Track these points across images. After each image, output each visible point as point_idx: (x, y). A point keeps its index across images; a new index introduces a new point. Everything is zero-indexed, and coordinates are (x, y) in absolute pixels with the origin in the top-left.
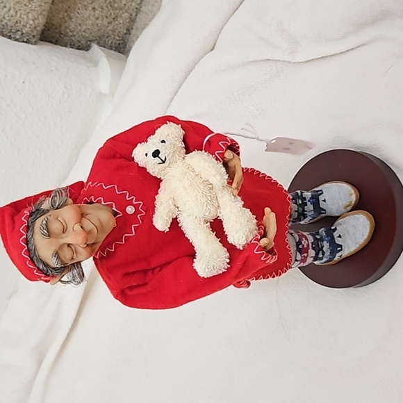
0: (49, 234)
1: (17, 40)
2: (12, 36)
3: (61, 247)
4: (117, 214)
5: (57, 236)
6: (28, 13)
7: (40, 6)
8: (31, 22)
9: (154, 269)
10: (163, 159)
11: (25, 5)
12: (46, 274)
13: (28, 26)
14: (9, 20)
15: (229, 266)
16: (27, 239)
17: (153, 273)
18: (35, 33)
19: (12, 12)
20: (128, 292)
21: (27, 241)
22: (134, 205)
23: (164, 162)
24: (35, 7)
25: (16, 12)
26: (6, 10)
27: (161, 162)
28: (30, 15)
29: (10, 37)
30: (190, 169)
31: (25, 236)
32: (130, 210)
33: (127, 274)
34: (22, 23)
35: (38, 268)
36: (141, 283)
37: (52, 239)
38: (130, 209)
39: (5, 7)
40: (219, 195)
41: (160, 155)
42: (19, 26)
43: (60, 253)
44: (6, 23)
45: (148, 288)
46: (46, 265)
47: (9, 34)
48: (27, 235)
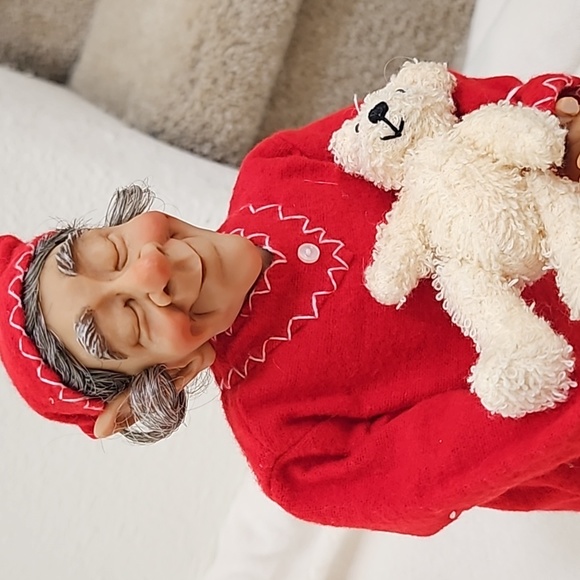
0: (76, 266)
1: (204, 156)
2: (197, 150)
3: (106, 302)
4: (273, 256)
5: (97, 275)
6: (224, 111)
7: (246, 99)
8: (229, 127)
9: (373, 419)
10: (397, 125)
11: (220, 96)
12: (66, 383)
13: (224, 132)
14: (192, 122)
15: (575, 385)
16: (24, 283)
17: (368, 430)
18: (236, 147)
19: (198, 107)
20: (298, 473)
21: (22, 288)
22: (319, 246)
23: (398, 133)
24: (237, 102)
25: (205, 108)
26: (187, 105)
27: (392, 133)
28: (228, 115)
29: (192, 151)
30: (465, 142)
31: (21, 277)
32: (308, 254)
33: (293, 421)
34: (214, 128)
35: (46, 361)
36: (332, 452)
37: (81, 279)
38: (308, 251)
39: (185, 100)
40: (543, 201)
41: (387, 116)
42: (208, 133)
43: (100, 316)
44: (186, 128)
45: (351, 463)
46: (64, 352)
47: (192, 146)
48: (26, 274)
